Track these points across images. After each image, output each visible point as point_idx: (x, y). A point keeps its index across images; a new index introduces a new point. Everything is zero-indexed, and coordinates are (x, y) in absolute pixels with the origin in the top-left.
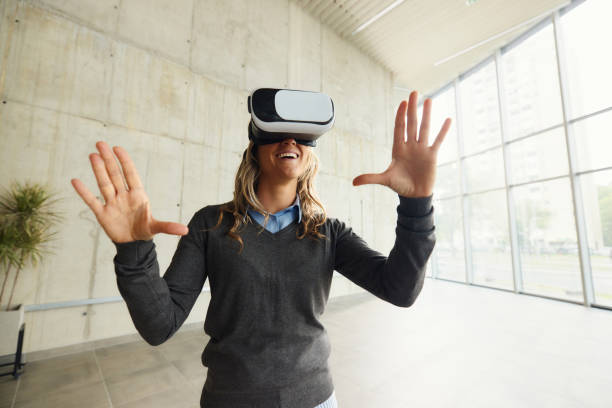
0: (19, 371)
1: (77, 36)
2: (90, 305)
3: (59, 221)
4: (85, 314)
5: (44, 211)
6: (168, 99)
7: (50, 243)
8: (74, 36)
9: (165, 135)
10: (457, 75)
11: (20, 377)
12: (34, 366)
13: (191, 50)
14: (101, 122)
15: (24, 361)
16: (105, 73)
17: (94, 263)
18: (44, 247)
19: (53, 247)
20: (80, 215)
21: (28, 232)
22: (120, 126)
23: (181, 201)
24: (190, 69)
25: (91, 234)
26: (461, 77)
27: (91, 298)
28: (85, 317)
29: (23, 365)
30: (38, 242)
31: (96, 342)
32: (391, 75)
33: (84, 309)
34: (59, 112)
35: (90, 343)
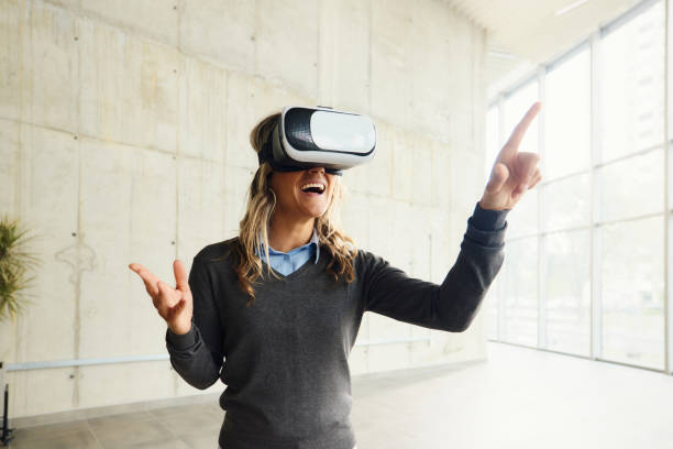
0: (7, 438)
1: (31, 13)
2: (77, 367)
3: (36, 264)
4: (72, 377)
5: (16, 252)
6: (152, 96)
7: (25, 291)
8: (27, 16)
9: (151, 148)
10: (595, 28)
11: (9, 444)
12: (22, 432)
13: (179, 21)
14: (72, 134)
15: (10, 427)
16: (70, 64)
17: (78, 317)
18: (20, 295)
19: (30, 295)
20: (56, 256)
21: (5, 277)
22: (94, 138)
23: (177, 238)
24: (179, 49)
25: (71, 281)
26: (604, 30)
27: (76, 358)
28: (72, 381)
29: (11, 431)
30: (15, 289)
31: (88, 411)
32: (485, 33)
33: (71, 371)
34: (18, 122)
35: (80, 411)
